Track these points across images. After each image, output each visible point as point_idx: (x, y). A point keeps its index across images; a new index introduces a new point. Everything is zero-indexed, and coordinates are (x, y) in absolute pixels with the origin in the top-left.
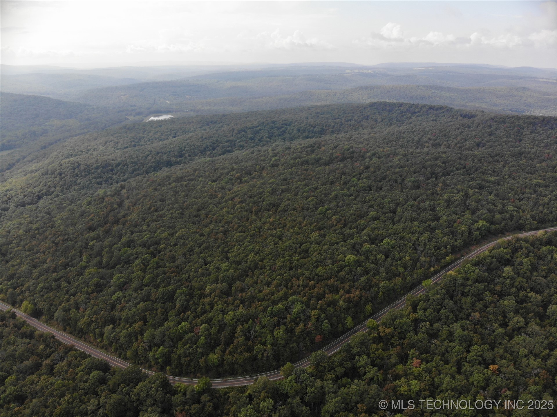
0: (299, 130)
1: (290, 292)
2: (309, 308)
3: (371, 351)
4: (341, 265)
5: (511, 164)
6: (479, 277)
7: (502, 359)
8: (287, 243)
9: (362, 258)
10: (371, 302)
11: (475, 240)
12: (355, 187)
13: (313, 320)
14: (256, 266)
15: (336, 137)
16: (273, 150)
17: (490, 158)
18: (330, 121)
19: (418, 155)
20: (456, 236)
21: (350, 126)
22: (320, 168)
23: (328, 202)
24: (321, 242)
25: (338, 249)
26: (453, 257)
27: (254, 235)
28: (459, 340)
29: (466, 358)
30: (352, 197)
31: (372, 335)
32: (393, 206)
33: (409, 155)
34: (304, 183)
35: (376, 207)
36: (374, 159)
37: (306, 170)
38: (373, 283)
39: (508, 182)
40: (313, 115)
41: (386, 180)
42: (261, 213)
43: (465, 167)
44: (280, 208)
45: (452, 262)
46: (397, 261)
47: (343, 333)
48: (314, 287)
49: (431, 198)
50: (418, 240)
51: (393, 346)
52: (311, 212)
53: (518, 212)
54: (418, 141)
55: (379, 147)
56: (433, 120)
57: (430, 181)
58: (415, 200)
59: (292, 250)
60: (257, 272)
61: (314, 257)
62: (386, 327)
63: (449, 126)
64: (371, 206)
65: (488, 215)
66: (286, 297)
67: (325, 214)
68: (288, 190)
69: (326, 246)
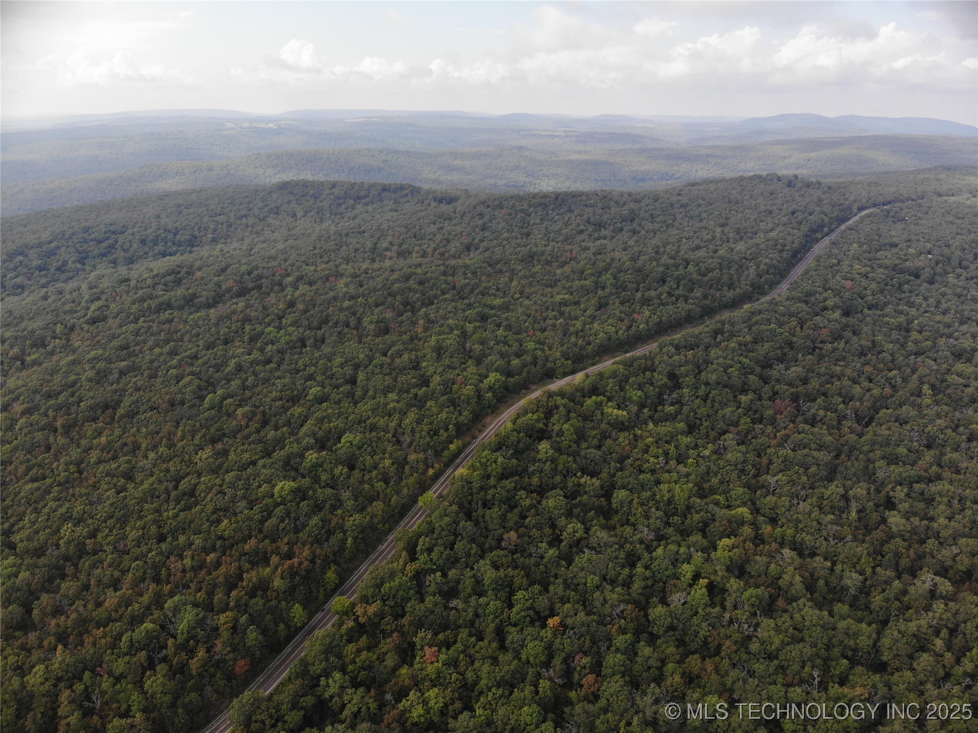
0: (143, 242)
1: (167, 588)
2: (212, 610)
3: (347, 660)
4: (266, 505)
5: (520, 274)
6: (504, 469)
7: (564, 604)
8: (146, 485)
9: (306, 482)
10: (334, 562)
11: (489, 407)
12: (273, 344)
13: (225, 635)
14: (82, 552)
15: (222, 250)
16: (90, 288)
17: (489, 268)
18: (206, 219)
19: (378, 273)
20: (459, 406)
21: (247, 226)
22: (199, 314)
23: (224, 382)
24: (220, 467)
25: (258, 475)
26: (460, 443)
27: (67, 482)
28: (493, 590)
29: (509, 618)
30: (272, 365)
31: (345, 627)
32: (349, 370)
33: (363, 275)
34: (167, 349)
35: (319, 378)
36: (303, 288)
37: (170, 321)
38: (333, 524)
39: (521, 303)
40: (169, 211)
41: (330, 324)
42: (77, 429)
43: (454, 288)
44: (121, 411)
45: (460, 451)
46: (370, 471)
47: (289, 638)
48: (218, 564)
49: (410, 346)
50: (399, 425)
51: (386, 634)
52: (190, 407)
53: (543, 350)
54: (374, 249)
55: (307, 265)
56: (391, 210)
57: (404, 317)
58: (385, 354)
59: (158, 497)
60: (85, 563)
61: (210, 503)
62: (367, 603)
63: (419, 220)
64: (311, 377)
65: (500, 362)
66: (158, 601)
67: (221, 408)
68: (133, 368)
69: (232, 474)
